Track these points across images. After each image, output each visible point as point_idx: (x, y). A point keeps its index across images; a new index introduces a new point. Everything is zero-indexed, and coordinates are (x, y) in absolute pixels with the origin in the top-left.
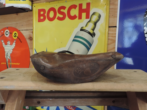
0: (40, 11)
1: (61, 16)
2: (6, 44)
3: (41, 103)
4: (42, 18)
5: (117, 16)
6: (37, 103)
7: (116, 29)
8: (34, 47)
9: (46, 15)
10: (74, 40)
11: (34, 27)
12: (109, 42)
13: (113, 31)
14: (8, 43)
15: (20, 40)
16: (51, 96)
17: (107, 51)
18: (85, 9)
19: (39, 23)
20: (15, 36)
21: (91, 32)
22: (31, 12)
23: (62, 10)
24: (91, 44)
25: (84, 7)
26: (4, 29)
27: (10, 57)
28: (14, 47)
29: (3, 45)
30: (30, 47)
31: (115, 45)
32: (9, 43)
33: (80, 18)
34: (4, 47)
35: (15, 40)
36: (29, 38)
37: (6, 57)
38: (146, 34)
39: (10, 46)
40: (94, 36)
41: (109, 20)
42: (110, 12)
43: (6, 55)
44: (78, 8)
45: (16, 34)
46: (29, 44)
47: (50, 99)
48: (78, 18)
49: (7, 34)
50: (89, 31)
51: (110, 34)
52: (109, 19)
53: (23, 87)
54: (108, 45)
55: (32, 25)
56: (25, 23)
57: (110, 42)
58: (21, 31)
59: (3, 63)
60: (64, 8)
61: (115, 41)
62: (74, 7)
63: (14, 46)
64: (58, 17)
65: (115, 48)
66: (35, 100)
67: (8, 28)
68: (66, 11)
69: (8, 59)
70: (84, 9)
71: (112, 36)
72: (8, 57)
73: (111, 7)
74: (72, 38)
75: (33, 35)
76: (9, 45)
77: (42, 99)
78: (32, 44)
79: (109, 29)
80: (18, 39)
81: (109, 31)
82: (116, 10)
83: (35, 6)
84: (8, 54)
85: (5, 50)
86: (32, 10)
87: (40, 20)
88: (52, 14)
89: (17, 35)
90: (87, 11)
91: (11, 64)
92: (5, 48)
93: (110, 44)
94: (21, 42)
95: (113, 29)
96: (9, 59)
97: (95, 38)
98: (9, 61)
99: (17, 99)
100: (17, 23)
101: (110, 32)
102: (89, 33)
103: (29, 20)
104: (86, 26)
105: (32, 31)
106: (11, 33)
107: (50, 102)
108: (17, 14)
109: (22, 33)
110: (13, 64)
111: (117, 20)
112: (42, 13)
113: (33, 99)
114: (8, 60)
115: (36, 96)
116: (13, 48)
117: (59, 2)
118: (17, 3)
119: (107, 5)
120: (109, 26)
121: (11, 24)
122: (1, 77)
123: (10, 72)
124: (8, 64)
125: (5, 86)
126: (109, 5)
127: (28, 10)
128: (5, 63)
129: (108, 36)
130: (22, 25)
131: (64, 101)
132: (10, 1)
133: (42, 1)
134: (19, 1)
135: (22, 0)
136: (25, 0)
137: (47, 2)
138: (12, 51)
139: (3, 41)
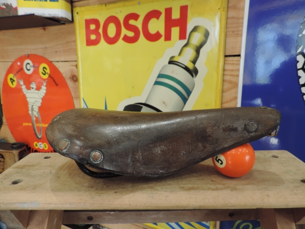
0: (88, 22)
1: (131, 34)
2: (29, 88)
3: (94, 219)
4: (93, 37)
5: (242, 34)
6: (87, 219)
7: (240, 61)
8: (82, 96)
9: (101, 31)
10: (157, 83)
11: (80, 55)
12: (224, 86)
13: (233, 64)
14: (32, 86)
15: (54, 81)
17: (222, 104)
18: (178, 19)
19: (88, 47)
20: (44, 73)
21: (190, 66)
22: (71, 25)
23: (132, 22)
24: (191, 90)
25: (176, 15)
26: (22, 59)
28: (44, 95)
29: (23, 90)
30: (73, 94)
31: (237, 93)
32: (33, 85)
33: (168, 37)
34: (25, 93)
35: (44, 80)
36: (70, 78)
37: (30, 112)
38: (300, 69)
39: (37, 91)
40: (196, 75)
41: (226, 42)
42: (228, 26)
43: (30, 109)
44: (163, 17)
45: (46, 69)
46: (71, 89)
47: (110, 212)
48: (163, 38)
49: (28, 68)
50: (186, 65)
51: (227, 70)
52: (226, 40)
53: (56, 204)
54: (223, 92)
55: (74, 51)
56: (60, 46)
57: (227, 86)
58: (53, 63)
59: (27, 124)
60: (135, 16)
61: (236, 85)
62: (155, 14)
63: (45, 91)
64: (125, 36)
65: (236, 98)
66: (84, 214)
67: (29, 57)
68: (139, 24)
69: (35, 116)
70: (175, 20)
71: (231, 75)
72: (35, 114)
73: (232, 13)
74: (154, 78)
75: (78, 72)
76: (34, 89)
77: (96, 213)
78: (77, 89)
79: (225, 60)
80: (51, 80)
81: (225, 63)
82: (241, 21)
83: (77, 13)
84: (34, 107)
85: (28, 100)
86: (72, 21)
88: (112, 30)
89: (48, 71)
90: (182, 22)
91: (41, 125)
92: (27, 96)
93: (228, 90)
94: (57, 85)
95: (233, 61)
96: (37, 116)
97: (198, 79)
98: (37, 121)
100: (46, 48)
101: (227, 67)
102: (186, 69)
103: (69, 42)
104: (180, 54)
105: (75, 63)
106: (36, 67)
107: (110, 217)
108: (44, 29)
109: (57, 67)
110: (44, 125)
111: (241, 42)
112: (93, 27)
113: (79, 213)
114: (35, 119)
116: (42, 97)
117: (126, 3)
118: (41, 7)
119: (222, 9)
120: (225, 53)
121: (36, 48)
122: (14, 180)
123: (32, 166)
124: (36, 125)
125: (21, 203)
126: (226, 10)
127: (65, 21)
128: (30, 124)
129: (224, 75)
130: (56, 52)
131: (138, 215)
132: (26, 1)
133: (91, 1)
134: (44, 2)
135: (51, 1)
136: (57, 0)
137: (101, 4)
138: (41, 101)
139: (22, 83)
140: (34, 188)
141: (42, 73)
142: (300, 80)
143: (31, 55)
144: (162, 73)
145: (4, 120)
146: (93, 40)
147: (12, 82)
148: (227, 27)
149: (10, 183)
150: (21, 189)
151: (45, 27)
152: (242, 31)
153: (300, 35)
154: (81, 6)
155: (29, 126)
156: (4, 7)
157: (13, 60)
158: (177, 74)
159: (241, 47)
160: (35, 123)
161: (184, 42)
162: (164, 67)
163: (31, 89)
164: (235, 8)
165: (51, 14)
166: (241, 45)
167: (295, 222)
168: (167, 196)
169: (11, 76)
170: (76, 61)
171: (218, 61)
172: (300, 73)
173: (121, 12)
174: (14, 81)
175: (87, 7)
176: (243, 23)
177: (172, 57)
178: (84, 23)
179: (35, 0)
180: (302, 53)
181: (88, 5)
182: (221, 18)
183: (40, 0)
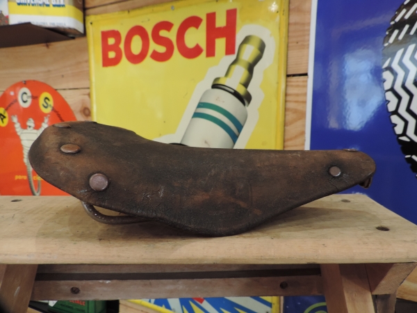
0: (105, 35)
1: (161, 49)
2: (24, 126)
3: (81, 292)
4: (112, 55)
5: (308, 45)
7: (306, 81)
9: (122, 46)
10: (196, 115)
11: (93, 79)
12: (287, 117)
13: (298, 86)
14: (28, 124)
15: (59, 116)
17: (284, 141)
18: (224, 28)
19: (105, 68)
20: (45, 105)
21: (241, 90)
22: (82, 40)
23: (163, 33)
24: (242, 123)
25: (221, 22)
29: (17, 130)
31: (304, 126)
32: (31, 123)
33: (211, 52)
34: (19, 134)
36: (81, 111)
37: (25, 161)
38: (388, 91)
39: (35, 131)
40: (249, 102)
42: (290, 34)
43: (25, 156)
44: (203, 25)
45: (49, 100)
47: (105, 281)
48: (204, 53)
49: (25, 99)
50: (235, 89)
51: (290, 95)
52: (287, 53)
54: (285, 124)
55: (86, 74)
56: (68, 69)
57: (290, 116)
58: (58, 91)
59: (20, 177)
60: (167, 26)
61: (303, 115)
62: (193, 22)
64: (154, 52)
65: (303, 133)
67: (25, 84)
68: (172, 35)
70: (220, 29)
71: (296, 102)
73: (294, 18)
74: (192, 108)
75: (91, 102)
76: (31, 128)
77: (84, 282)
79: (287, 82)
80: (55, 114)
81: (287, 86)
82: (306, 28)
83: (91, 23)
85: (24, 143)
86: (84, 34)
88: (136, 45)
89: (51, 103)
90: (229, 32)
92: (21, 138)
93: (291, 123)
94: (62, 121)
95: (298, 81)
97: (251, 108)
100: (49, 71)
101: (290, 91)
102: (236, 94)
103: (80, 63)
104: (227, 75)
105: (87, 91)
106: (35, 98)
107: (105, 289)
108: (47, 46)
109: (64, 96)
111: (308, 56)
112: (111, 41)
113: (58, 282)
118: (41, 13)
119: (282, 13)
120: (287, 71)
121: (35, 72)
126: (287, 14)
127: (75, 34)
128: (25, 177)
129: (286, 101)
130: (63, 76)
131: (145, 285)
132: (21, 6)
133: (109, 7)
134: (46, 8)
135: (54, 6)
136: (63, 6)
137: (123, 10)
139: (15, 120)
141: (43, 105)
142: (389, 105)
143: (29, 81)
144: (204, 101)
146: (112, 59)
147: (2, 119)
148: (288, 36)
151: (48, 44)
152: (309, 40)
153: (386, 45)
154: (96, 14)
155: (23, 180)
157: (4, 90)
158: (223, 102)
159: (307, 63)
160: (31, 175)
161: (233, 57)
162: (205, 93)
163: (28, 128)
164: (299, 10)
165: (54, 24)
166: (308, 60)
167: (371, 291)
170: (89, 88)
171: (278, 83)
172: (389, 96)
173: (148, 20)
174: (4, 117)
175: (104, 15)
176: (309, 30)
177: (217, 79)
178: (99, 36)
179: (33, 5)
180: (390, 69)
181: (105, 12)
182: (280, 24)
183: (40, 5)
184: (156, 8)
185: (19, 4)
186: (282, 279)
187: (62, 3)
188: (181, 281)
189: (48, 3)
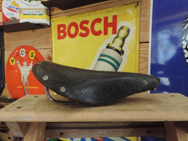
0: (59, 26)
1: (84, 32)
3: (64, 134)
4: (62, 34)
5: (149, 30)
6: (59, 134)
7: (148, 45)
9: (66, 31)
10: (99, 60)
11: (53, 45)
12: (140, 60)
13: (144, 47)
14: (24, 64)
15: (38, 60)
16: (76, 126)
17: (139, 71)
18: (112, 23)
19: (59, 40)
20: (32, 56)
21: (119, 49)
22: (49, 28)
23: (85, 25)
24: (120, 63)
25: (110, 20)
26: (19, 48)
27: (27, 80)
29: (19, 67)
31: (148, 64)
32: (25, 63)
33: (106, 33)
34: (19, 68)
35: (32, 60)
36: (47, 58)
37: (22, 80)
38: (184, 49)
39: (27, 67)
40: (123, 54)
41: (140, 34)
42: (141, 25)
43: (22, 78)
44: (103, 22)
45: (33, 54)
47: (74, 130)
48: (103, 34)
49: (23, 54)
50: (117, 48)
51: (141, 51)
53: (44, 118)
54: (139, 63)
55: (51, 43)
56: (42, 40)
57: (142, 60)
58: (38, 50)
59: (19, 87)
60: (87, 22)
61: (147, 59)
62: (98, 20)
63: (32, 67)
64: (81, 33)
65: (147, 67)
66: (58, 132)
67: (23, 47)
68: (89, 26)
69: (25, 82)
70: (110, 23)
71: (144, 54)
72: (25, 80)
73: (142, 19)
74: (98, 56)
75: (52, 55)
76: (25, 66)
77: (65, 130)
79: (140, 45)
80: (36, 60)
81: (140, 47)
82: (148, 23)
83: (53, 21)
84: (24, 77)
85: (21, 72)
86: (50, 26)
87: (60, 38)
88: (73, 30)
89: (34, 55)
90: (114, 25)
91: (28, 87)
92: (21, 70)
93: (142, 63)
95: (144, 45)
96: (26, 82)
97: (124, 57)
98: (26, 85)
99: (37, 131)
100: (34, 41)
101: (141, 49)
102: (117, 51)
103: (48, 38)
104: (113, 42)
105: (51, 50)
106: (27, 53)
107: (74, 133)
108: (33, 31)
109: (40, 52)
110: (30, 88)
111: (149, 34)
112: (62, 29)
113: (55, 130)
114: (25, 83)
115: (58, 126)
116: (30, 70)
118: (33, 18)
119: (137, 17)
120: (140, 41)
121: (27, 42)
122: (18, 106)
123: (28, 100)
124: (25, 88)
125: (23, 118)
126: (139, 17)
127: (46, 26)
128: (22, 87)
129: (139, 54)
130: (40, 43)
131: (91, 131)
132: (25, 15)
133: (61, 14)
134: (35, 16)
135: (39, 15)
136: (42, 15)
137: (67, 16)
138: (29, 73)
139: (18, 62)
140: (30, 110)
141: (31, 56)
142: (185, 55)
143: (25, 46)
144: (102, 54)
145: (6, 85)
146: (62, 36)
147: (12, 62)
149: (16, 108)
150: (23, 110)
152: (149, 28)
153: (183, 30)
154: (55, 17)
155: (21, 88)
156: (12, 19)
157: (14, 49)
158: (112, 54)
159: (149, 37)
160: (24, 86)
161: (115, 35)
162: (103, 50)
163: (24, 66)
165: (38, 22)
168: (110, 114)
169: (12, 58)
170: (51, 48)
171: (136, 46)
172: (185, 51)
173: (78, 20)
174: (13, 61)
177: (109, 44)
178: (57, 26)
179: (30, 15)
180: (185, 40)
181: (59, 17)
182: (136, 21)
183: (33, 15)
184: (82, 15)
185: (24, 14)
186: (148, 129)
187: (42, 13)
188: (106, 130)
189: (36, 14)
